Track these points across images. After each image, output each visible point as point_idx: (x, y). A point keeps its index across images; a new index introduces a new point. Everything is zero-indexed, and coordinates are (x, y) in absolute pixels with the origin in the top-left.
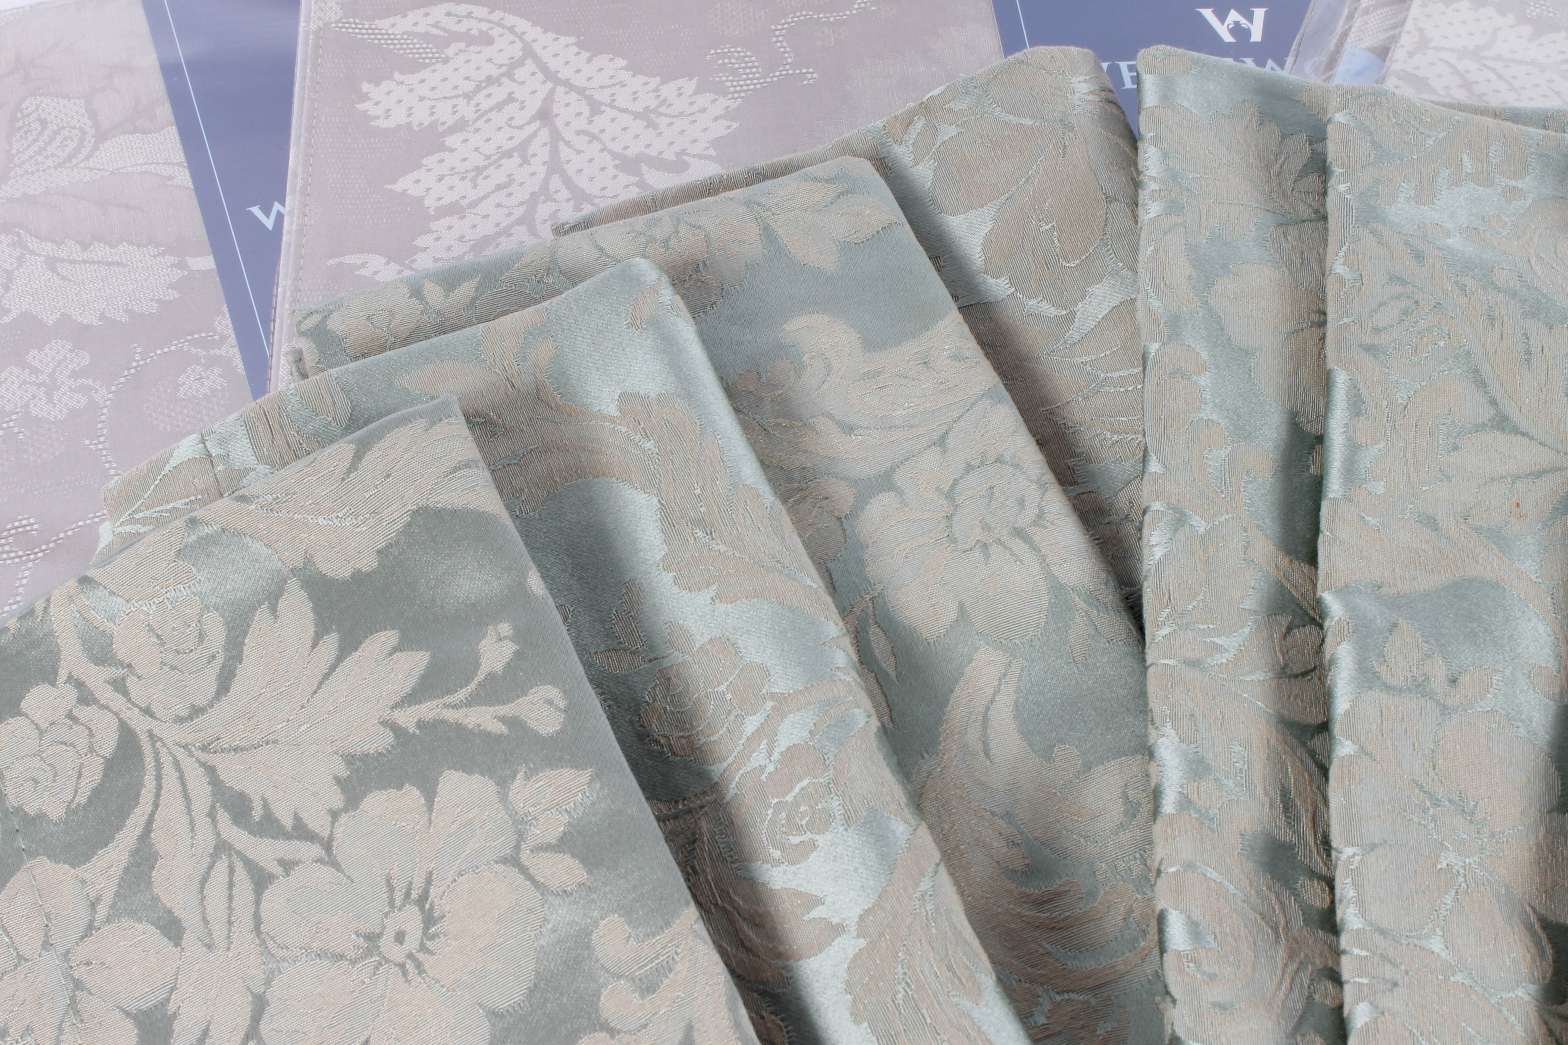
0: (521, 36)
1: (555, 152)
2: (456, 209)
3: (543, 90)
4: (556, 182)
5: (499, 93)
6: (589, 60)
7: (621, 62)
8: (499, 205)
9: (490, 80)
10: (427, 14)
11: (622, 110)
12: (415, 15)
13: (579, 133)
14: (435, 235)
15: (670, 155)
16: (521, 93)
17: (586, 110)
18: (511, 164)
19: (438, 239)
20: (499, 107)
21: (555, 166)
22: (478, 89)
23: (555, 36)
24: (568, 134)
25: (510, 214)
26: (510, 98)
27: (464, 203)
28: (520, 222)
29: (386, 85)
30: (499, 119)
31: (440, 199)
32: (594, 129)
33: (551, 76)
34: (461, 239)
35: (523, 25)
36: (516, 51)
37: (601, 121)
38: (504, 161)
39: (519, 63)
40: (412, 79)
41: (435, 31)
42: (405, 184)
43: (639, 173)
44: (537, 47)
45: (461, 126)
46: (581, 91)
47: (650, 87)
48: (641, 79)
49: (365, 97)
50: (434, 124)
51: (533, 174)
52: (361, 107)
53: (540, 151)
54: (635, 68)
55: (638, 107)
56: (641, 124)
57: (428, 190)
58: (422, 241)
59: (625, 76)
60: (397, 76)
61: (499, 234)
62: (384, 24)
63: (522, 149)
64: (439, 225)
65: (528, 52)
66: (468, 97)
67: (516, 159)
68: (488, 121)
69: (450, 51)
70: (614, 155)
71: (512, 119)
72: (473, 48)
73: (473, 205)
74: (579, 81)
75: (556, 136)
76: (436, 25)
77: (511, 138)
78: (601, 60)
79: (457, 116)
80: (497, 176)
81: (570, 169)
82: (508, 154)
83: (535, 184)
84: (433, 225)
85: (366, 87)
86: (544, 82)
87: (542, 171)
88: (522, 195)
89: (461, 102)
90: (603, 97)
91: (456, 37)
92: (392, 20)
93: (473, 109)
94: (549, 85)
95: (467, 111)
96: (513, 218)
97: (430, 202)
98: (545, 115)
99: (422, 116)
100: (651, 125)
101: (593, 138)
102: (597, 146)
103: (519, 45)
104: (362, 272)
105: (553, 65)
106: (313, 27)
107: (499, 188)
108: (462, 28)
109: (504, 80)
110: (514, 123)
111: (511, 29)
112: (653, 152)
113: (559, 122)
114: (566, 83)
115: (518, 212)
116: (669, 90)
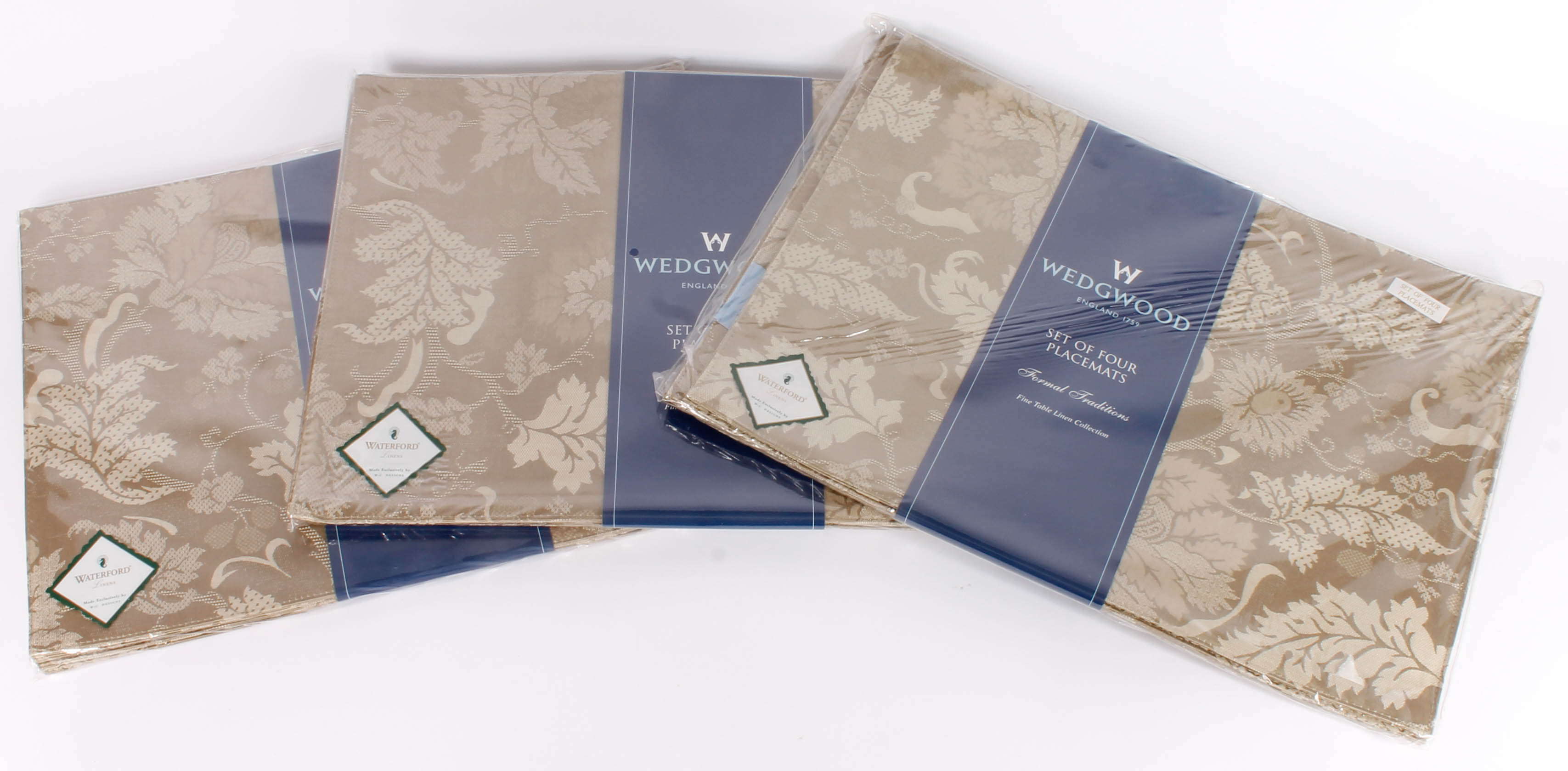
0: (423, 219)
1: (429, 280)
2: (386, 305)
3: (429, 248)
4: (427, 296)
5: (411, 249)
6: (449, 235)
7: (462, 237)
8: (404, 305)
9: (408, 242)
10: (386, 204)
11: (459, 262)
12: (381, 204)
13: (440, 271)
14: (377, 317)
15: (474, 287)
16: (419, 249)
17: (444, 260)
18: (411, 284)
19: (378, 319)
20: (409, 255)
21: (428, 288)
22: (403, 246)
23: (437, 220)
24: (436, 272)
25: (407, 310)
26: (415, 252)
27: (390, 302)
28: (410, 314)
29: (366, 240)
30: (409, 261)
31: (380, 300)
32: (446, 270)
33: (433, 242)
34: (387, 320)
35: (425, 213)
36: (419, 227)
37: (449, 266)
38: (408, 283)
39: (420, 234)
40: (376, 238)
41: (388, 213)
42: (367, 291)
43: (460, 294)
44: (429, 226)
45: (393, 264)
46: (443, 250)
47: (472, 251)
48: (469, 246)
49: (357, 246)
50: (383, 261)
51: (419, 291)
52: (355, 250)
53: (423, 279)
54: (467, 241)
55: (465, 261)
56: (465, 269)
57: (377, 295)
58: (373, 319)
59: (462, 244)
60: (371, 236)
61: (401, 319)
62: (368, 208)
63: (416, 278)
64: (379, 312)
65: (425, 229)
66: (398, 249)
67: (413, 283)
68: (405, 262)
69: (393, 225)
70: (453, 284)
71: (414, 262)
72: (403, 224)
73: (393, 304)
74: (443, 246)
75: (431, 273)
76: (389, 210)
77: (413, 272)
78: (454, 235)
79: (392, 259)
80: (405, 291)
81: (434, 289)
82: (410, 280)
83: (419, 295)
84: (377, 312)
85: (358, 240)
86: (430, 244)
87: (423, 289)
88: (413, 300)
89: (395, 251)
90: (452, 254)
91: (398, 217)
92: (372, 206)
93: (399, 255)
94: (431, 247)
95: (397, 256)
96: (408, 312)
97: (377, 301)
98: (427, 262)
99: (378, 258)
100: (469, 271)
101: (445, 275)
102: (446, 279)
103: (422, 224)
104: (346, 332)
105: (435, 236)
106: (339, 208)
107: (405, 296)
108: (399, 212)
109: (413, 242)
110: (415, 264)
111: (420, 215)
112: (467, 284)
113: (433, 265)
114: (438, 246)
115: (411, 308)
116: (479, 253)
